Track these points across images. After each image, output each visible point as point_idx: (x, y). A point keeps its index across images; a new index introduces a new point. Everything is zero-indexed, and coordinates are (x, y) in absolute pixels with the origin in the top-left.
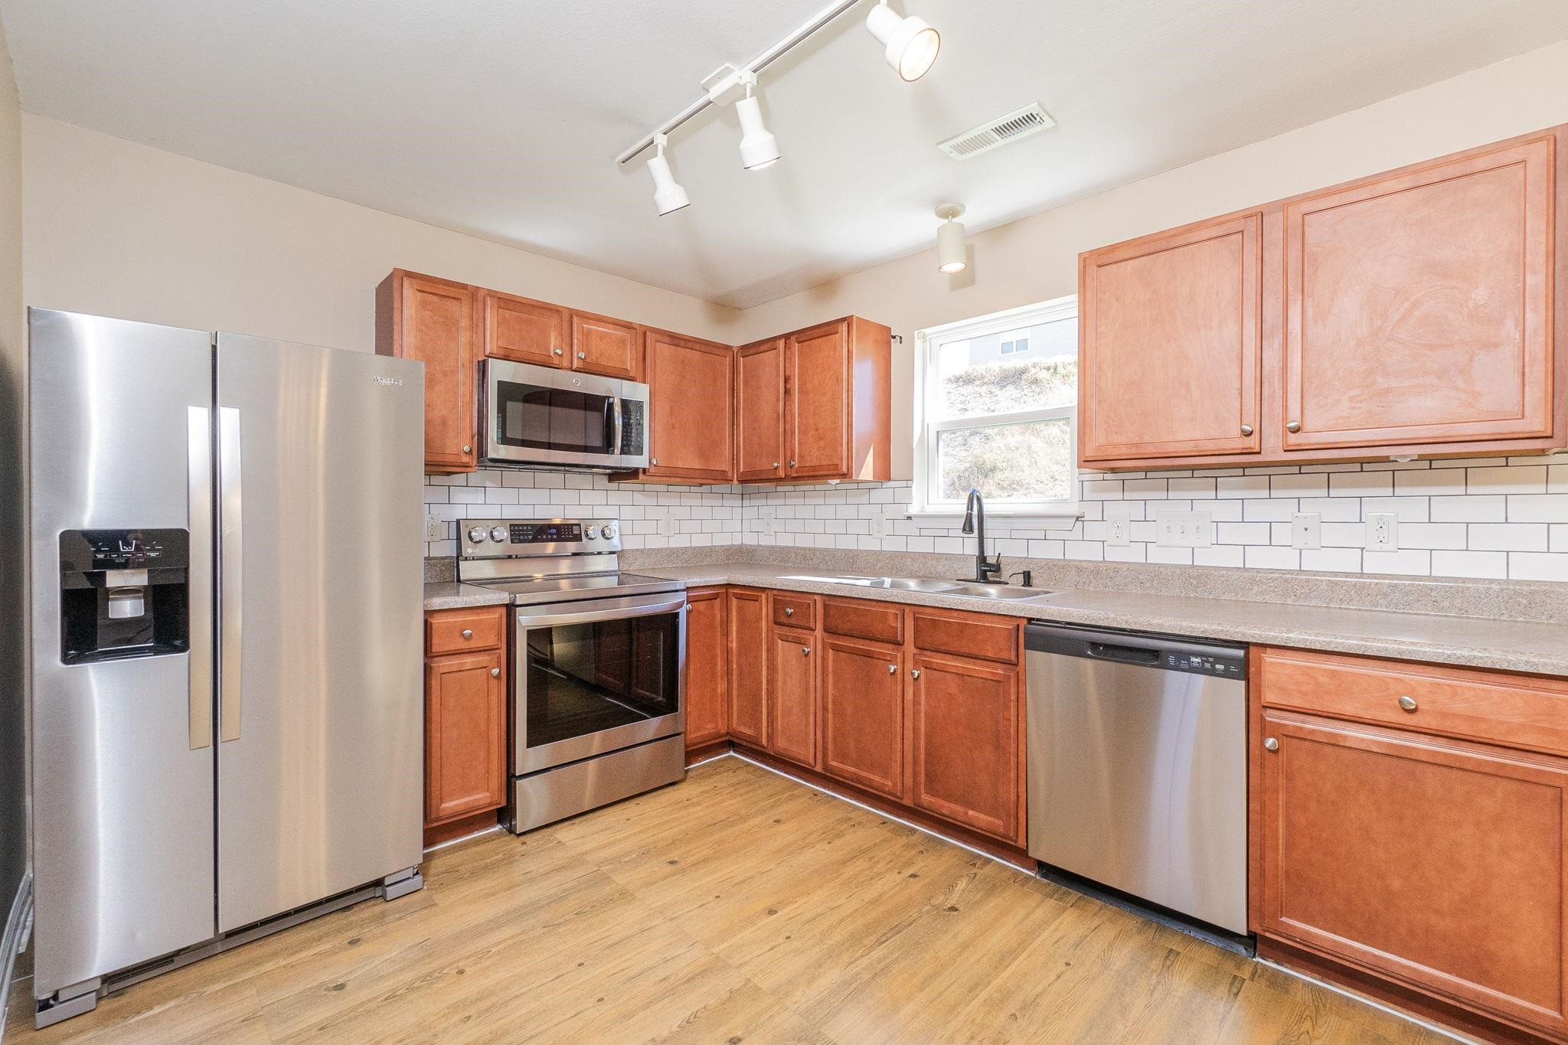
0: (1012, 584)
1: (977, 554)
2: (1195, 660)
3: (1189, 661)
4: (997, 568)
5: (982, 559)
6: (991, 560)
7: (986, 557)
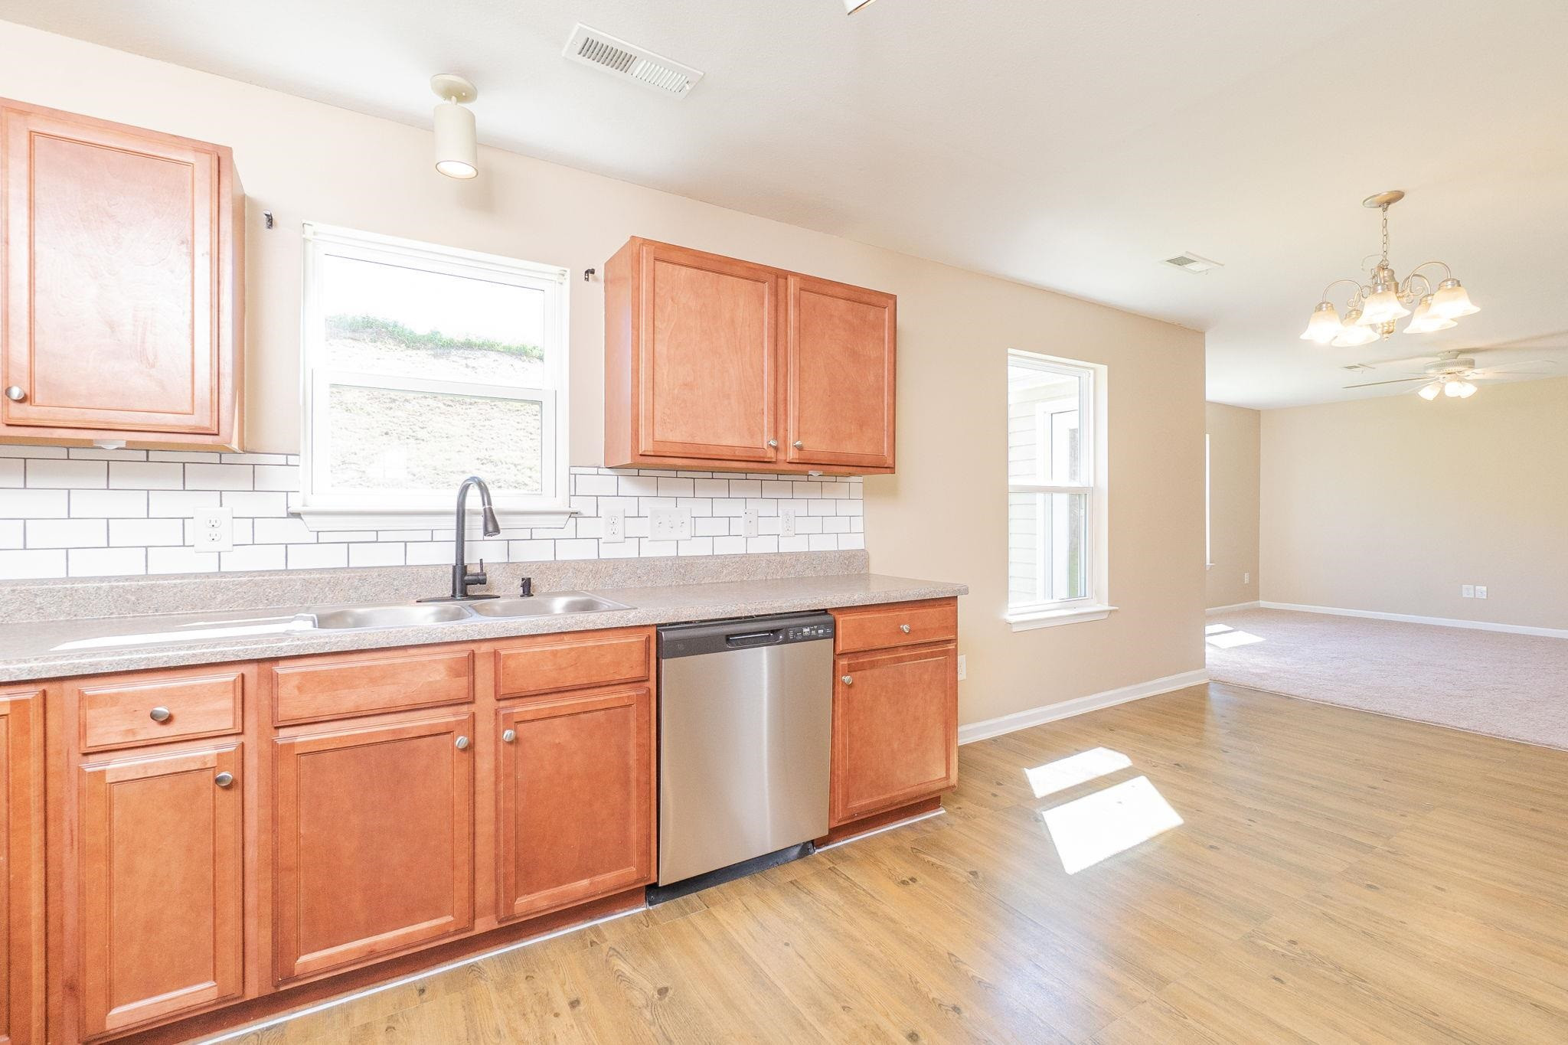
0: (505, 596)
1: (454, 563)
2: (806, 630)
3: (802, 631)
4: (481, 580)
5: (460, 569)
6: (474, 570)
7: (466, 567)
